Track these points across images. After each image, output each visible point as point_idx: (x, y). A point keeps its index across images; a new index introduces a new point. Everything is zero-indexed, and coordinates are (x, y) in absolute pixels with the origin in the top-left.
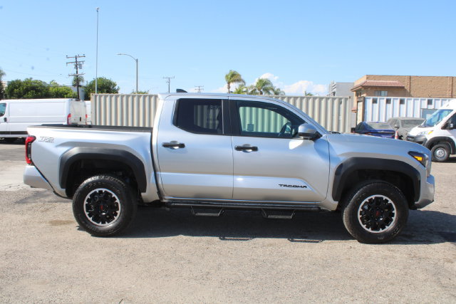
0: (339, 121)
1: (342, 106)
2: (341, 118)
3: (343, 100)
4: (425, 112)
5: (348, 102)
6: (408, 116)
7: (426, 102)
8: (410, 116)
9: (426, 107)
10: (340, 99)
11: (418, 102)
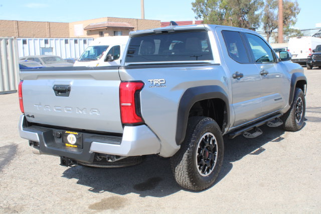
0: (7, 61)
1: (9, 46)
2: (9, 58)
3: (9, 41)
4: (44, 50)
5: (13, 42)
6: (31, 55)
7: (43, 41)
8: (32, 54)
9: (44, 47)
10: (6, 40)
11: (37, 42)
